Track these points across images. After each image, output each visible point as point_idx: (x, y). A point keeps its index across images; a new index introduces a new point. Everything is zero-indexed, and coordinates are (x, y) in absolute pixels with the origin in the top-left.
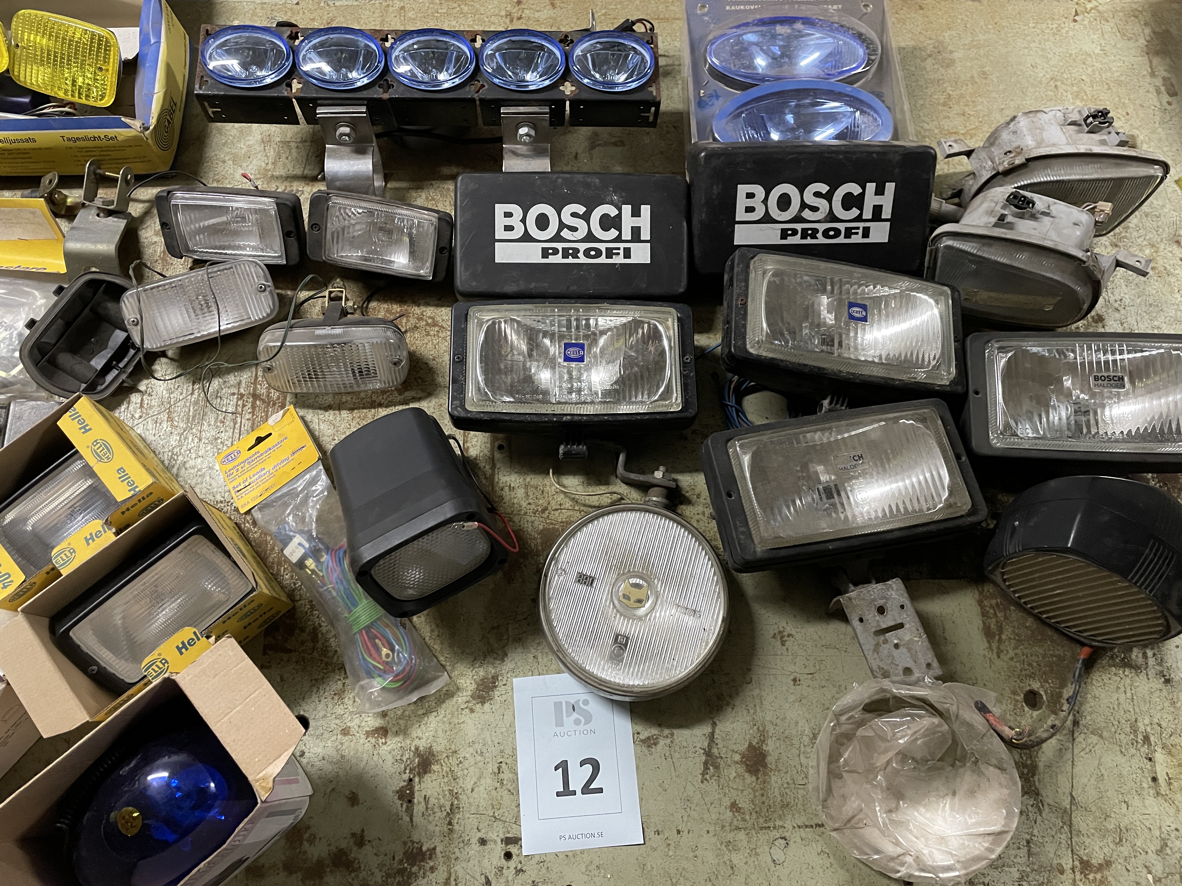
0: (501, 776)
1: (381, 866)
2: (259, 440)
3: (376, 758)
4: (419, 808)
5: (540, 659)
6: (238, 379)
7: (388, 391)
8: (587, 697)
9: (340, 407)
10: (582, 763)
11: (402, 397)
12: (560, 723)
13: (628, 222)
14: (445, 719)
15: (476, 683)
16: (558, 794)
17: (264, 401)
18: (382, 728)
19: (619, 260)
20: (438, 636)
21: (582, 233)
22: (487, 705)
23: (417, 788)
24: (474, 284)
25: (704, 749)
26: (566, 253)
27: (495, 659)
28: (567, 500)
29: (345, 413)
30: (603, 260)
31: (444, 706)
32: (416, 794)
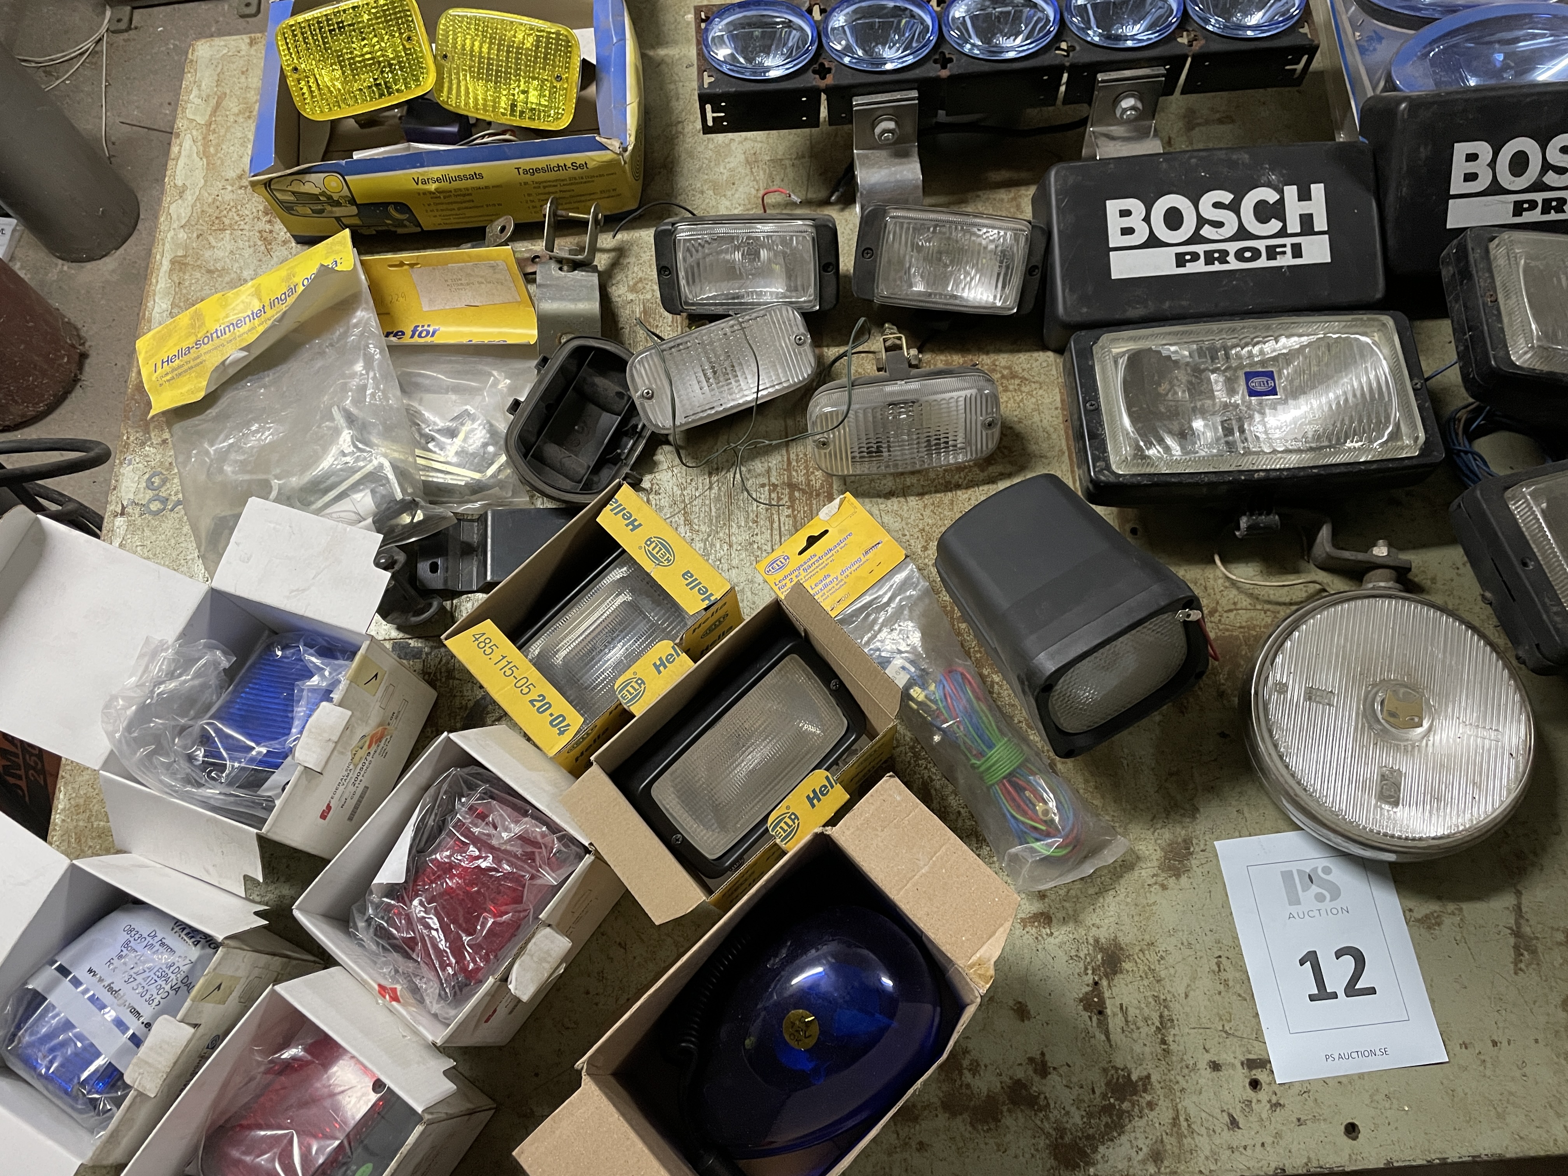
0: (1224, 975)
1: (1078, 1102)
2: (812, 541)
3: (1041, 954)
4: (1115, 1023)
5: (1247, 815)
6: (766, 465)
7: (965, 467)
8: (1326, 862)
9: (904, 492)
10: (1339, 954)
11: (986, 474)
12: (1294, 900)
13: (1294, 208)
14: (1129, 900)
15: (1162, 849)
16: (1312, 998)
17: (804, 492)
18: (1042, 914)
19: (1286, 260)
20: (1096, 788)
21: (1230, 229)
22: (1184, 879)
23: (1107, 994)
24: (1085, 310)
25: (1510, 928)
26: (1209, 258)
27: (1183, 815)
28: (1243, 596)
29: (913, 501)
30: (1263, 262)
31: (1122, 881)
32: (1108, 1002)
